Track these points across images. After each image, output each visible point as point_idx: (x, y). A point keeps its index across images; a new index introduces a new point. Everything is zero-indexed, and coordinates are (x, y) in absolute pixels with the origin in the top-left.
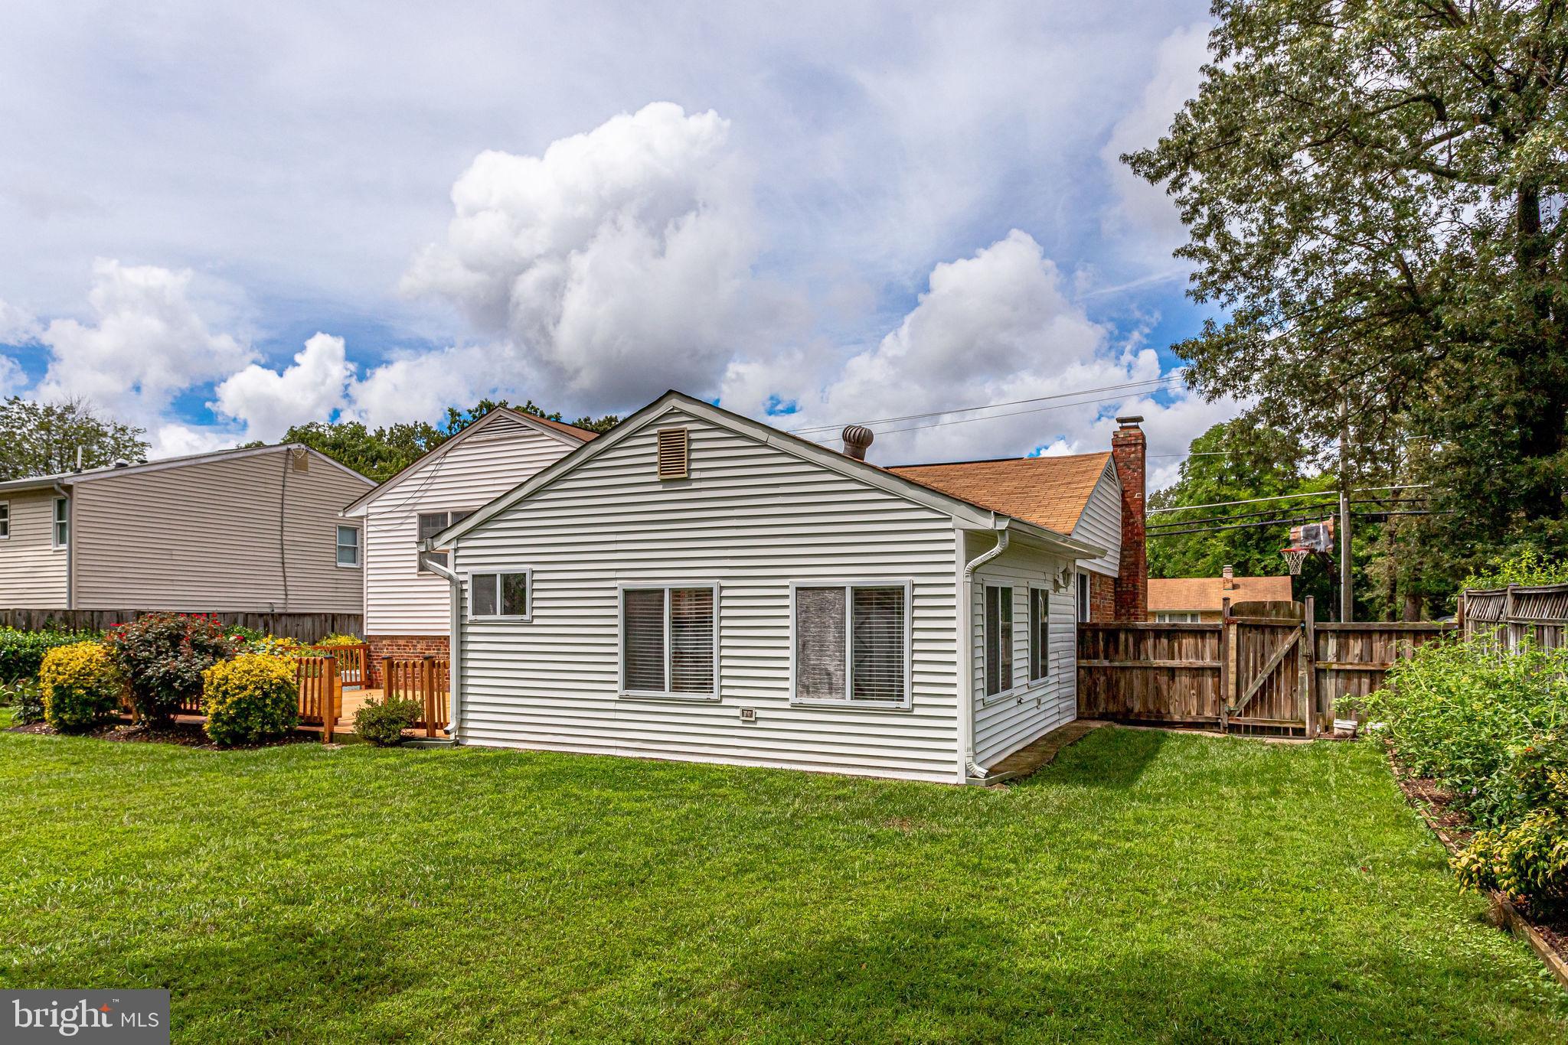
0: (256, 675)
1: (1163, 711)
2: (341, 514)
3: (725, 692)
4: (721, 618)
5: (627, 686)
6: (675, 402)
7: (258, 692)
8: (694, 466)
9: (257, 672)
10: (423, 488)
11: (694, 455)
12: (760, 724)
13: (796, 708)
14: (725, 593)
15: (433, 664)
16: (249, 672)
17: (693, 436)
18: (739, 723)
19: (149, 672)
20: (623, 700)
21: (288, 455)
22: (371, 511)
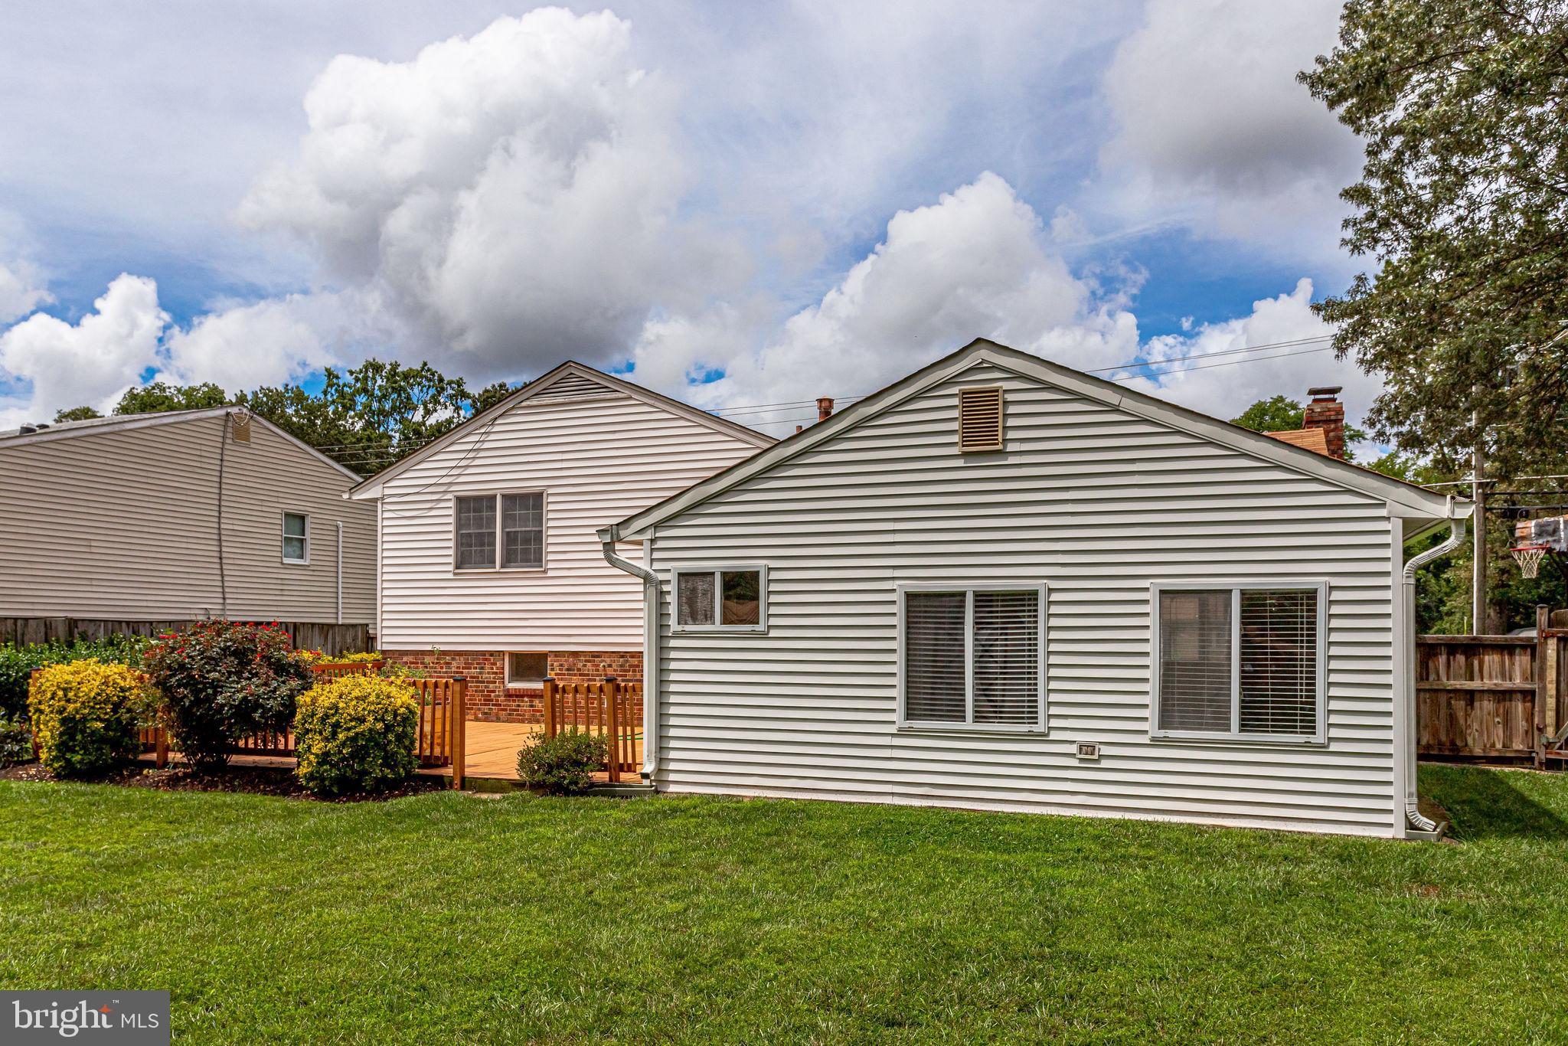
0: (372, 703)
1: (1459, 743)
2: (346, 496)
3: (1054, 723)
4: (1050, 628)
5: (909, 716)
6: (984, 354)
7: (380, 726)
8: (1011, 435)
9: (372, 698)
10: (463, 463)
11: (1011, 422)
12: (1104, 764)
13: (1156, 742)
14: (1054, 597)
15: (618, 688)
16: (363, 698)
17: (1010, 397)
18: (1075, 763)
19: (220, 699)
20: (902, 733)
21: (226, 421)
22: (387, 492)
